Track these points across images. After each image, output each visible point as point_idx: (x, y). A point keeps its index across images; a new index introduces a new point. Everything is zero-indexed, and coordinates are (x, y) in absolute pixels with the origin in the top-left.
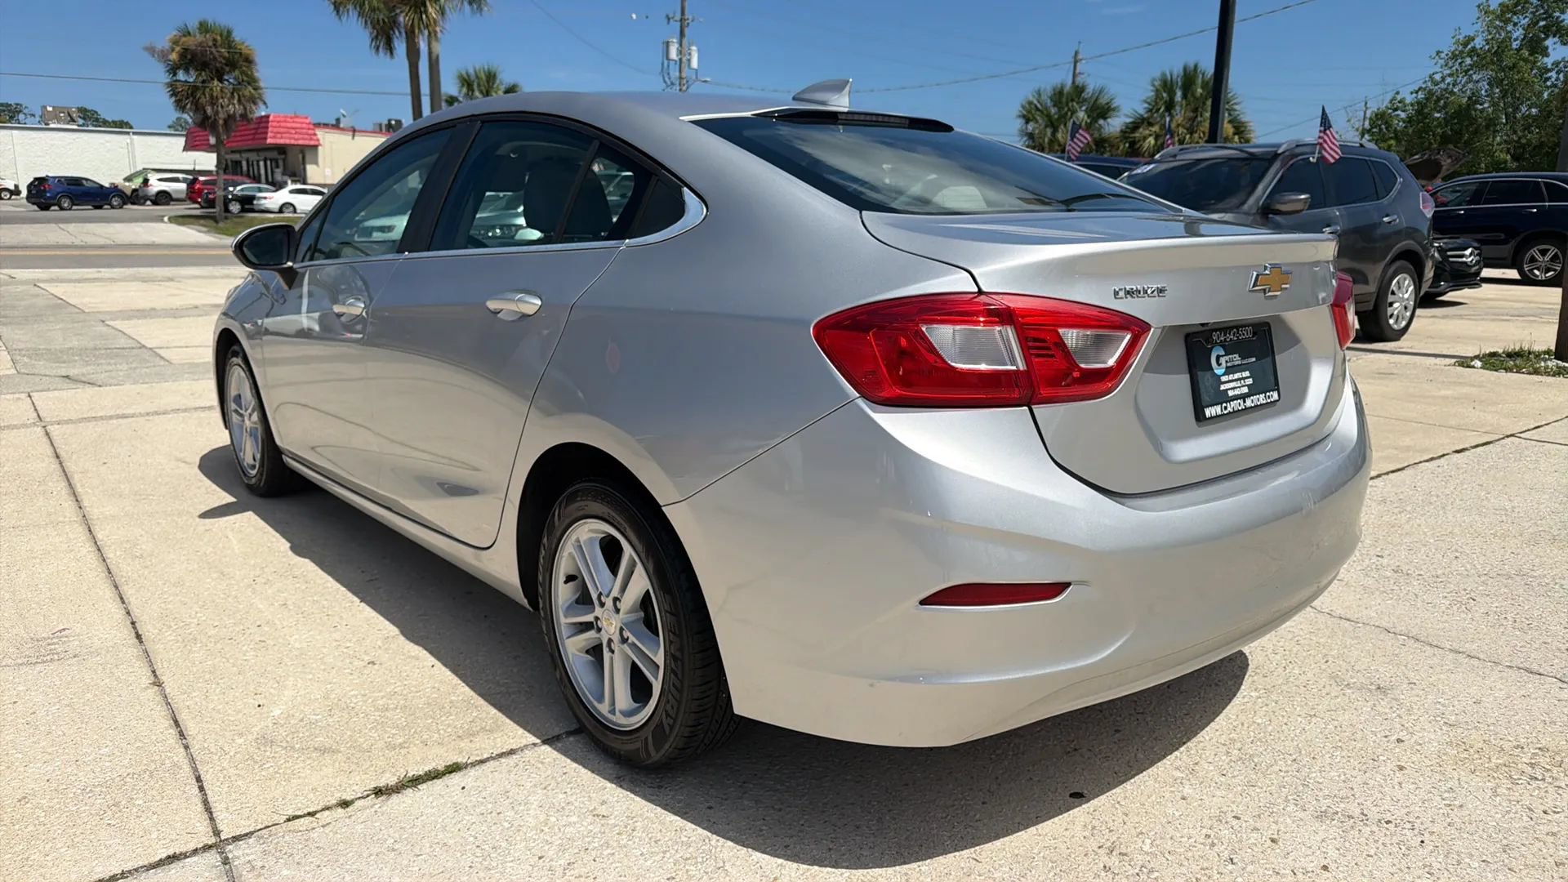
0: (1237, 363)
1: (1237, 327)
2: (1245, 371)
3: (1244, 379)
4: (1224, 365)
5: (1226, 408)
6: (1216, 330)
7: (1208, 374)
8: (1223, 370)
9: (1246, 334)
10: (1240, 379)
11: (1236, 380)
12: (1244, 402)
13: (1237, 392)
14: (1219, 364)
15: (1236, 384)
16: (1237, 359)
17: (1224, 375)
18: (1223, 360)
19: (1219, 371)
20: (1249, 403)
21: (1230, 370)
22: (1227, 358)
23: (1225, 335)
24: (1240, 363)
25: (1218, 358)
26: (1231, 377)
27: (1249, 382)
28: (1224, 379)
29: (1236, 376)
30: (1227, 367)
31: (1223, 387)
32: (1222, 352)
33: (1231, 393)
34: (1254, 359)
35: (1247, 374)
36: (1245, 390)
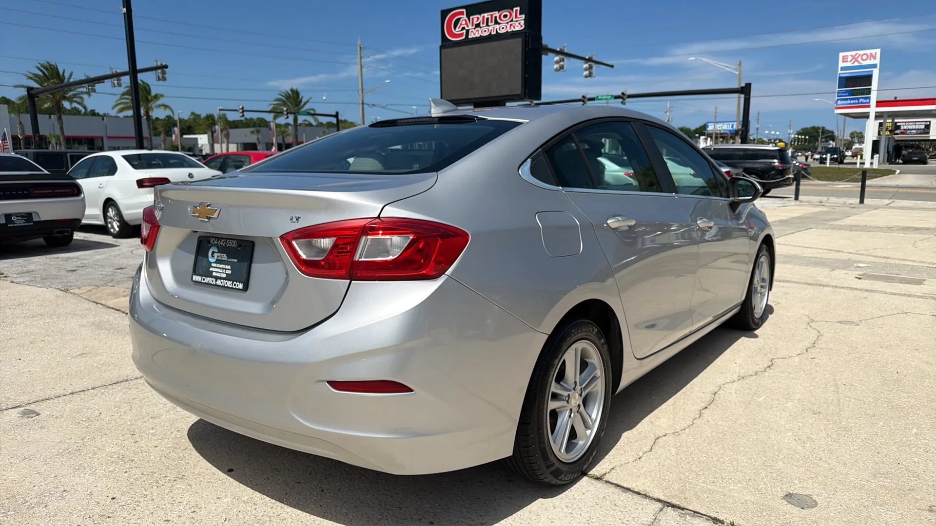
0: (224, 259)
1: (226, 239)
2: (228, 265)
3: (226, 269)
4: (216, 257)
5: (204, 279)
6: (213, 237)
7: (205, 259)
8: (215, 260)
9: (233, 244)
10: (223, 269)
11: (221, 268)
12: (216, 281)
13: (218, 275)
14: (213, 256)
15: (220, 270)
16: (224, 257)
17: (214, 263)
18: (216, 255)
19: (211, 260)
20: (219, 282)
21: (218, 261)
22: (219, 254)
23: (218, 241)
24: (226, 259)
25: (213, 253)
26: (218, 265)
27: (229, 272)
28: (213, 265)
29: (222, 266)
30: (217, 260)
31: (211, 269)
32: (216, 251)
33: (214, 274)
34: (236, 261)
35: (229, 267)
36: (224, 276)
